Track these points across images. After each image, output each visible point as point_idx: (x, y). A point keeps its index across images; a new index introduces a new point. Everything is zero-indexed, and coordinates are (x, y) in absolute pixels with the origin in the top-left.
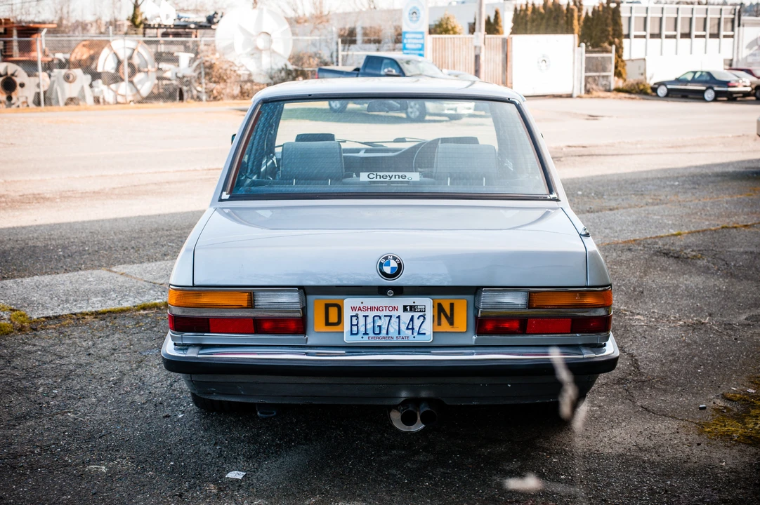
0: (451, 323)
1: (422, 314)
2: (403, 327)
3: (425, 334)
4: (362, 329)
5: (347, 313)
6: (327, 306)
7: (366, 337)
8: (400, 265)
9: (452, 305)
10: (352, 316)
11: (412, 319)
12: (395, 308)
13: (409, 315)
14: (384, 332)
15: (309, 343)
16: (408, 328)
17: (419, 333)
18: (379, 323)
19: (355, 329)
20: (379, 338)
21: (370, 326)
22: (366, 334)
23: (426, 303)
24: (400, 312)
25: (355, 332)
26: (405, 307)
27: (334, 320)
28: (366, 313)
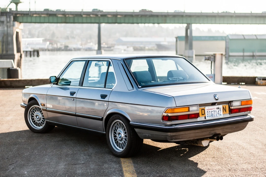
0: (226, 111)
1: (220, 110)
2: (217, 114)
3: (221, 115)
5: (206, 111)
6: (202, 110)
7: (210, 117)
9: (225, 107)
13: (218, 110)
14: (213, 115)
15: (198, 121)
17: (220, 115)
18: (212, 113)
20: (213, 117)
21: (211, 114)
22: (210, 116)
23: (221, 106)
24: (216, 110)
25: (208, 116)
26: (217, 108)
27: (203, 113)
28: (210, 111)
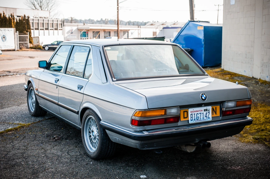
0: (216, 114)
1: (209, 111)
2: (204, 116)
3: (210, 118)
4: (194, 118)
6: (184, 112)
7: (195, 121)
9: (216, 108)
10: (191, 114)
11: (206, 114)
12: (202, 111)
13: (205, 112)
14: (199, 118)
15: (179, 125)
16: (205, 117)
17: (208, 118)
18: (198, 116)
19: (192, 118)
20: (198, 121)
21: (196, 117)
22: (195, 120)
23: (210, 108)
24: (203, 111)
25: (192, 120)
27: (186, 116)
28: (194, 113)
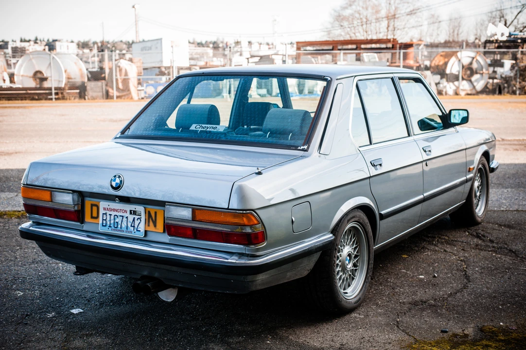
0: (155, 226)
1: (139, 217)
2: (129, 225)
3: (140, 231)
4: (108, 223)
5: (102, 211)
6: (92, 206)
7: (110, 228)
8: (121, 181)
9: (156, 213)
10: (103, 214)
11: (134, 220)
12: (126, 211)
13: (132, 217)
14: (119, 226)
15: (84, 229)
16: (131, 226)
17: (137, 230)
18: (117, 220)
19: (104, 222)
20: (116, 230)
21: (112, 222)
22: (110, 226)
23: (140, 209)
24: (128, 214)
26: (131, 211)
27: (95, 215)
28: (111, 213)
